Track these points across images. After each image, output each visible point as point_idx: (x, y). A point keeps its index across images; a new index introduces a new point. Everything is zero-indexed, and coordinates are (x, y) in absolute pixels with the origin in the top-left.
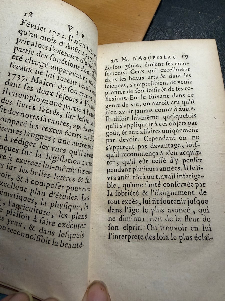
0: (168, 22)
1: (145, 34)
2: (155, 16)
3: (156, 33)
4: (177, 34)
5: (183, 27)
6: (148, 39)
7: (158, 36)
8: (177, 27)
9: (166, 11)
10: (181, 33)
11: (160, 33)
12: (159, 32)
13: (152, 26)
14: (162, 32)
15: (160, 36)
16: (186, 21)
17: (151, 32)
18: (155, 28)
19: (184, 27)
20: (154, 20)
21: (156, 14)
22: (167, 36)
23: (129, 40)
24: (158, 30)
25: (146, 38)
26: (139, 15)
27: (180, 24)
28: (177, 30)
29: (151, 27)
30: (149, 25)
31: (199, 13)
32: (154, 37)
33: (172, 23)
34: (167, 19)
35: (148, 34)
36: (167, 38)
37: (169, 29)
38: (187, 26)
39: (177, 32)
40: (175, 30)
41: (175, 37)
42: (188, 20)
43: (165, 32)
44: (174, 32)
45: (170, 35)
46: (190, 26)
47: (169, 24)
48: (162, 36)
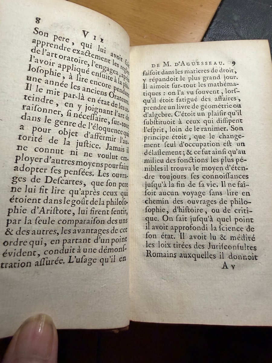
0: (234, 15)
1: (207, 27)
2: (219, 7)
3: (220, 27)
4: (244, 30)
7: (222, 30)
8: (244, 22)
9: (232, 2)
11: (224, 28)
12: (223, 26)
13: (216, 19)
14: (227, 26)
15: (225, 31)
16: (254, 14)
18: (219, 21)
19: (252, 22)
20: (218, 12)
21: (220, 5)
22: (233, 32)
23: (190, 33)
24: (222, 23)
26: (201, 6)
27: (248, 18)
28: (244, 24)
30: (212, 18)
31: (271, 6)
33: (239, 17)
34: (234, 12)
35: (211, 27)
36: (233, 33)
37: (235, 24)
38: (256, 21)
39: (245, 27)
40: (242, 25)
41: (242, 34)
42: (258, 14)
43: (231, 27)
44: (240, 27)
45: (237, 31)
46: (259, 21)
47: (236, 18)
48: (227, 30)
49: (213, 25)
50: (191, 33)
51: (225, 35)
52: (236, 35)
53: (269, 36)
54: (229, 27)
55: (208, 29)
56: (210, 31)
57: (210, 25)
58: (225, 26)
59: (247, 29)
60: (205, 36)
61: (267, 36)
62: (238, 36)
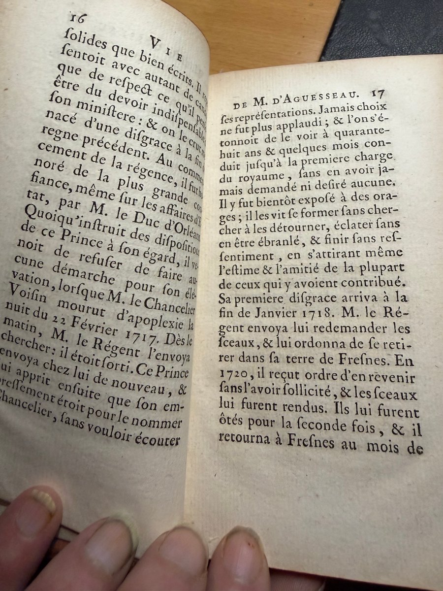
0: (370, 11)
1: (326, 39)
3: (348, 34)
4: (391, 33)
5: (402, 18)
6: (333, 48)
7: (352, 40)
8: (389, 19)
10: (398, 29)
11: (355, 35)
12: (353, 32)
13: (339, 23)
14: (360, 32)
15: (357, 41)
17: (337, 35)
18: (345, 26)
19: (404, 18)
20: (341, 11)
22: (371, 39)
23: (296, 53)
24: (351, 28)
25: (328, 46)
26: (311, 5)
27: (396, 12)
28: (389, 24)
29: (336, 25)
32: (344, 44)
33: (379, 13)
34: (369, 6)
35: (332, 38)
36: (371, 42)
37: (374, 25)
38: (410, 15)
39: (391, 28)
40: (387, 26)
41: (387, 40)
43: (367, 31)
44: (383, 29)
45: (378, 37)
46: (416, 13)
47: (373, 16)
48: (360, 39)
49: (335, 34)
50: (299, 53)
51: (358, 47)
52: (377, 43)
53: (437, 37)
54: (363, 33)
55: (328, 41)
56: (331, 45)
57: (330, 34)
58: (356, 32)
59: (395, 31)
61: (433, 38)
62: (382, 45)
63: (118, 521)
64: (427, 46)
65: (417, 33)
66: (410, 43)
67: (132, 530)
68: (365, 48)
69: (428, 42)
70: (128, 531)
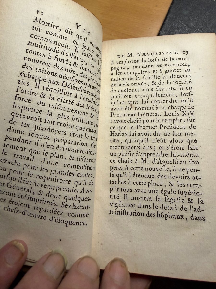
0: (184, 10)
3: (173, 21)
4: (193, 22)
7: (175, 24)
8: (192, 15)
10: (197, 20)
11: (176, 21)
13: (169, 15)
14: (179, 20)
15: (177, 24)
16: (201, 9)
17: (168, 21)
18: (172, 17)
19: (200, 15)
20: (170, 10)
21: (172, 4)
23: (148, 28)
24: (174, 18)
26: (156, 6)
27: (196, 12)
28: (193, 17)
29: (168, 16)
32: (171, 26)
33: (188, 12)
34: (183, 8)
35: (165, 22)
36: (184, 25)
37: (185, 18)
38: (203, 14)
39: (193, 20)
40: (191, 18)
41: (191, 25)
42: (204, 8)
43: (182, 20)
45: (187, 23)
46: (205, 13)
47: (185, 13)
48: (178, 24)
49: (167, 20)
50: (150, 28)
51: (177, 28)
52: (186, 26)
54: (180, 21)
55: (163, 24)
56: (165, 26)
58: (177, 20)
59: (195, 21)
60: (161, 29)
62: (189, 27)
63: (58, 254)
64: (210, 29)
65: (205, 22)
66: (202, 27)
67: (65, 258)
68: (181, 28)
69: (210, 27)
70: (63, 258)
